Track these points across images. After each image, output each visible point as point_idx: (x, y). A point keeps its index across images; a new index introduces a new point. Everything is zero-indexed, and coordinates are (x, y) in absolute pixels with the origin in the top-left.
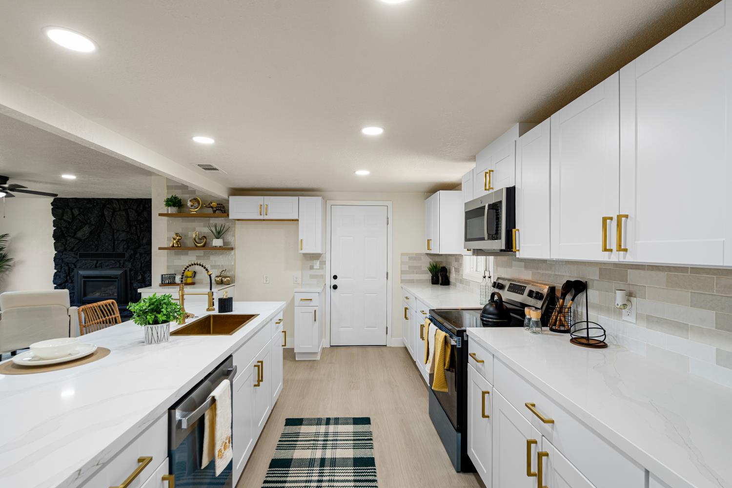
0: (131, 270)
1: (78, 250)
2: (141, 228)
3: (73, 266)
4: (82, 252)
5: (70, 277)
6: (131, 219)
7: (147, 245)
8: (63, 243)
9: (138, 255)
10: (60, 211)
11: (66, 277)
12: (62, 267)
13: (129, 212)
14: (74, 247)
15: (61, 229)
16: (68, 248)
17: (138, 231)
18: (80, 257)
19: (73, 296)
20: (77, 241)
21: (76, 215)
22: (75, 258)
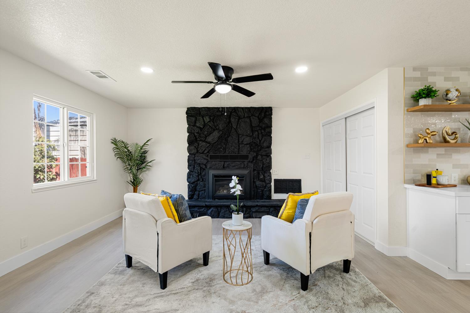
0: (254, 170)
1: (208, 152)
2: (262, 133)
3: (204, 167)
4: (211, 154)
5: (201, 176)
6: (253, 125)
7: (267, 148)
8: (195, 147)
9: (259, 157)
10: (194, 119)
11: (198, 176)
12: (194, 167)
13: (252, 119)
14: (205, 150)
15: (194, 134)
16: (200, 151)
17: (260, 136)
18: (210, 159)
19: (204, 193)
20: (208, 145)
21: (206, 122)
22: (205, 159)
